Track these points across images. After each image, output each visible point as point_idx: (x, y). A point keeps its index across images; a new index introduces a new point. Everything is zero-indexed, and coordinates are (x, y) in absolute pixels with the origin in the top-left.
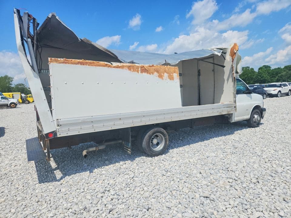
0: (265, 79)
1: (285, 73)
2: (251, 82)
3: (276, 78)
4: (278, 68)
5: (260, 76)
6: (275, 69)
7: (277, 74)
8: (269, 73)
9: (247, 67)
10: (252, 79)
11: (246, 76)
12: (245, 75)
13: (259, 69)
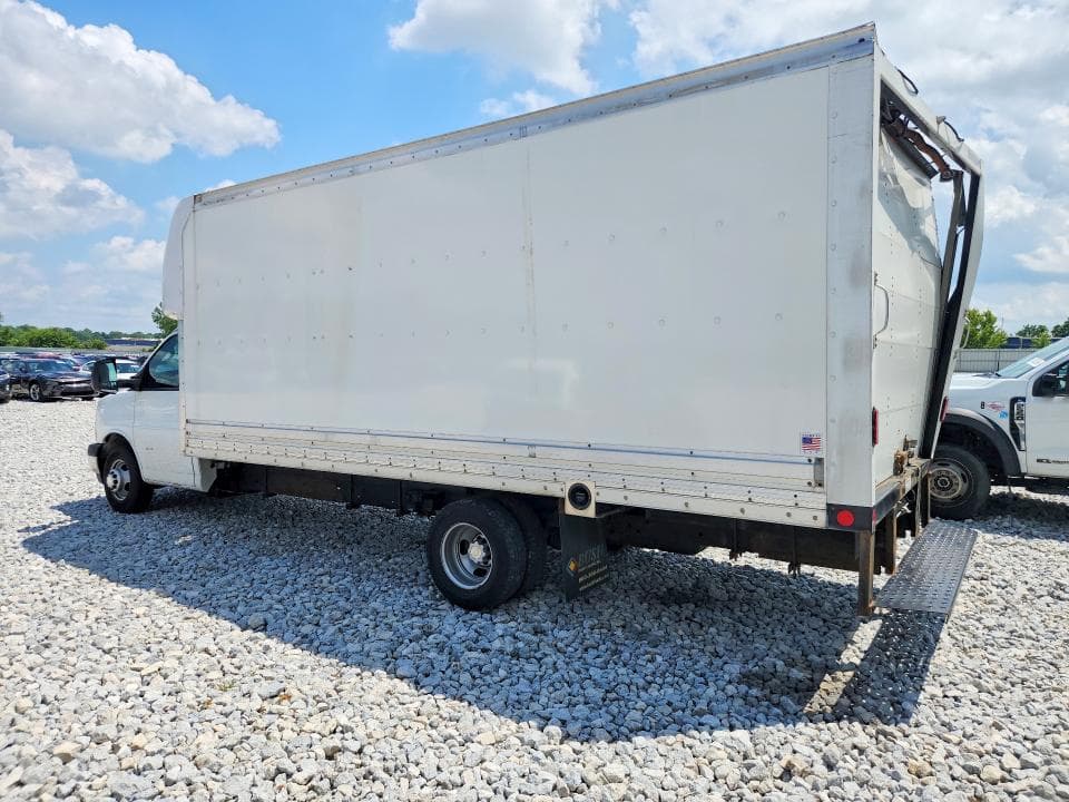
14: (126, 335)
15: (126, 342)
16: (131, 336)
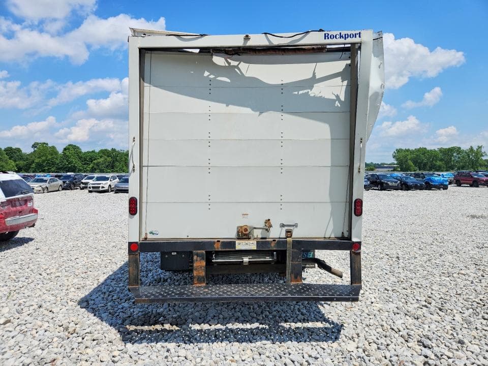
0: (74, 166)
1: (102, 159)
2: (53, 169)
3: (91, 166)
4: (92, 152)
5: (67, 161)
6: (88, 152)
7: (91, 160)
8: (80, 158)
9: (44, 143)
10: (53, 164)
11: (44, 158)
12: (43, 156)
13: (65, 149)
14: (387, 164)
15: (386, 167)
16: (389, 164)
